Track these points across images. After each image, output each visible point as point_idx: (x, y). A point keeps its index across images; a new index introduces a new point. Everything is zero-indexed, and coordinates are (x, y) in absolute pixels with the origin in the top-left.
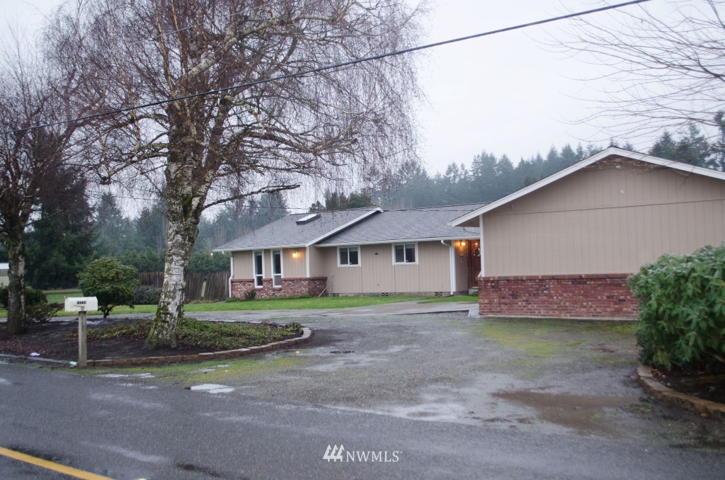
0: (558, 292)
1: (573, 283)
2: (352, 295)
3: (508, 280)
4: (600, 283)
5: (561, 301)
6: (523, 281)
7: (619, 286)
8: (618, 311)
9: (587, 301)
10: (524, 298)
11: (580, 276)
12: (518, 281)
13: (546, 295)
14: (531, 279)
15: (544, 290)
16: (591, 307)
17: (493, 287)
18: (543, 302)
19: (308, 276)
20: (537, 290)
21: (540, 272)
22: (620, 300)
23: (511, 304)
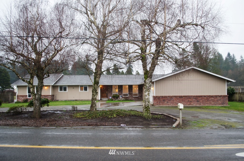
0: (175, 100)
1: (179, 98)
2: (64, 100)
3: (162, 97)
4: (186, 97)
5: (176, 102)
6: (167, 97)
7: (190, 98)
8: (190, 104)
9: (183, 102)
10: (167, 101)
11: (182, 96)
12: (165, 97)
13: (172, 100)
14: (169, 97)
15: (172, 99)
16: (184, 103)
17: (158, 98)
18: (172, 102)
19: (51, 94)
20: (170, 99)
21: (171, 95)
22: (190, 102)
23: (163, 103)
